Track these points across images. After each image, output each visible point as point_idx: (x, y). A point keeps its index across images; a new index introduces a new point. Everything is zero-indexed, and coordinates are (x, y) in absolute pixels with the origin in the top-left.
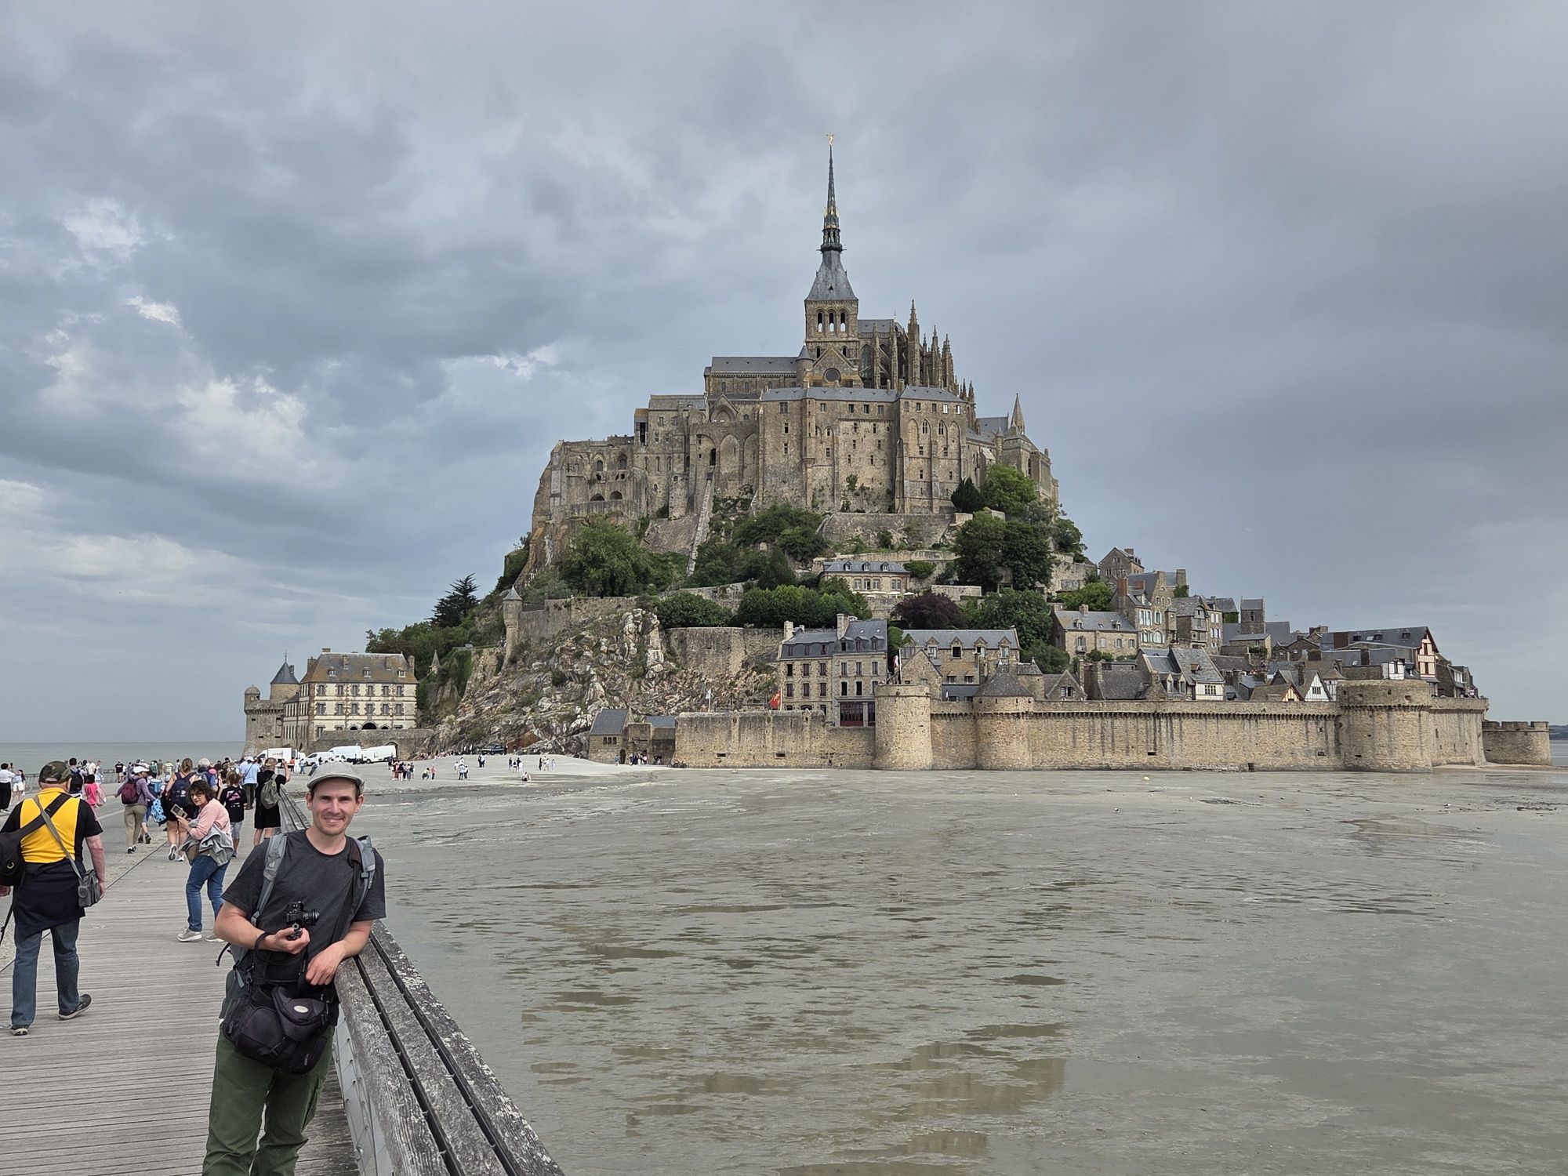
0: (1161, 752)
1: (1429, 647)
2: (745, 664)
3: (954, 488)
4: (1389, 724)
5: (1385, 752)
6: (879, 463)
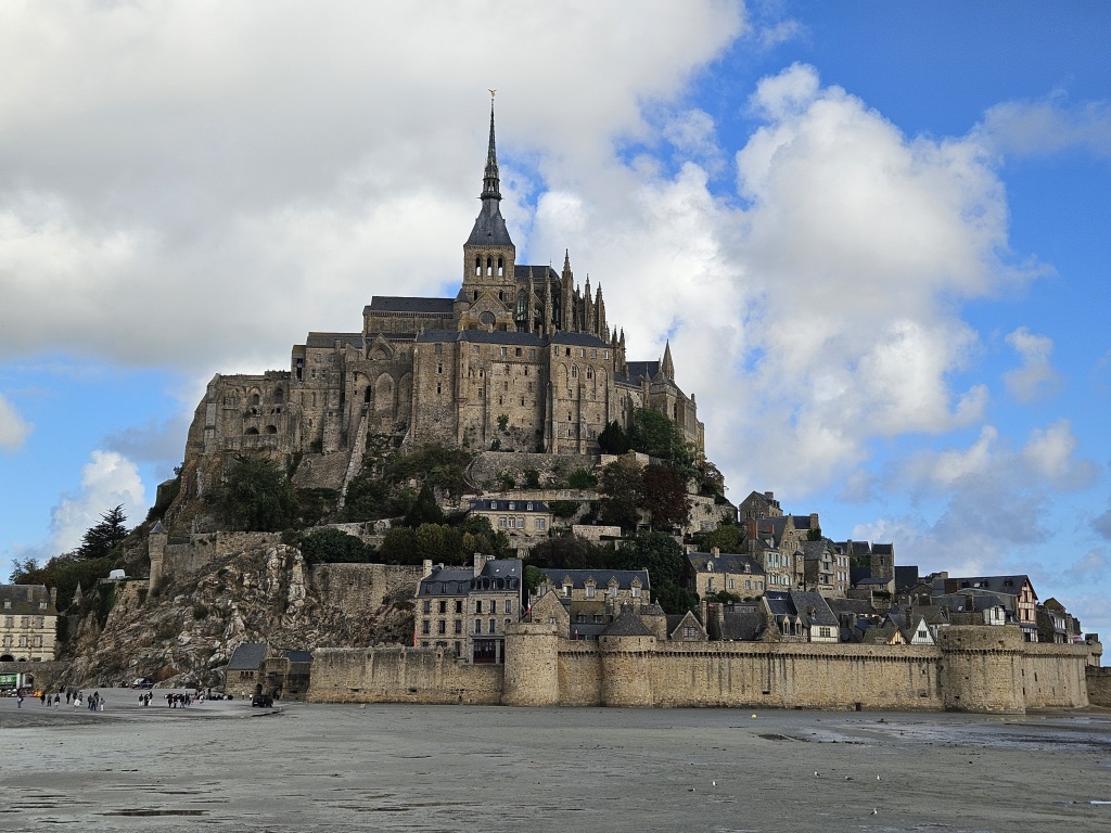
0: (775, 691)
1: (1030, 595)
2: (386, 600)
3: (600, 429)
4: (984, 667)
5: (981, 693)
6: (529, 404)
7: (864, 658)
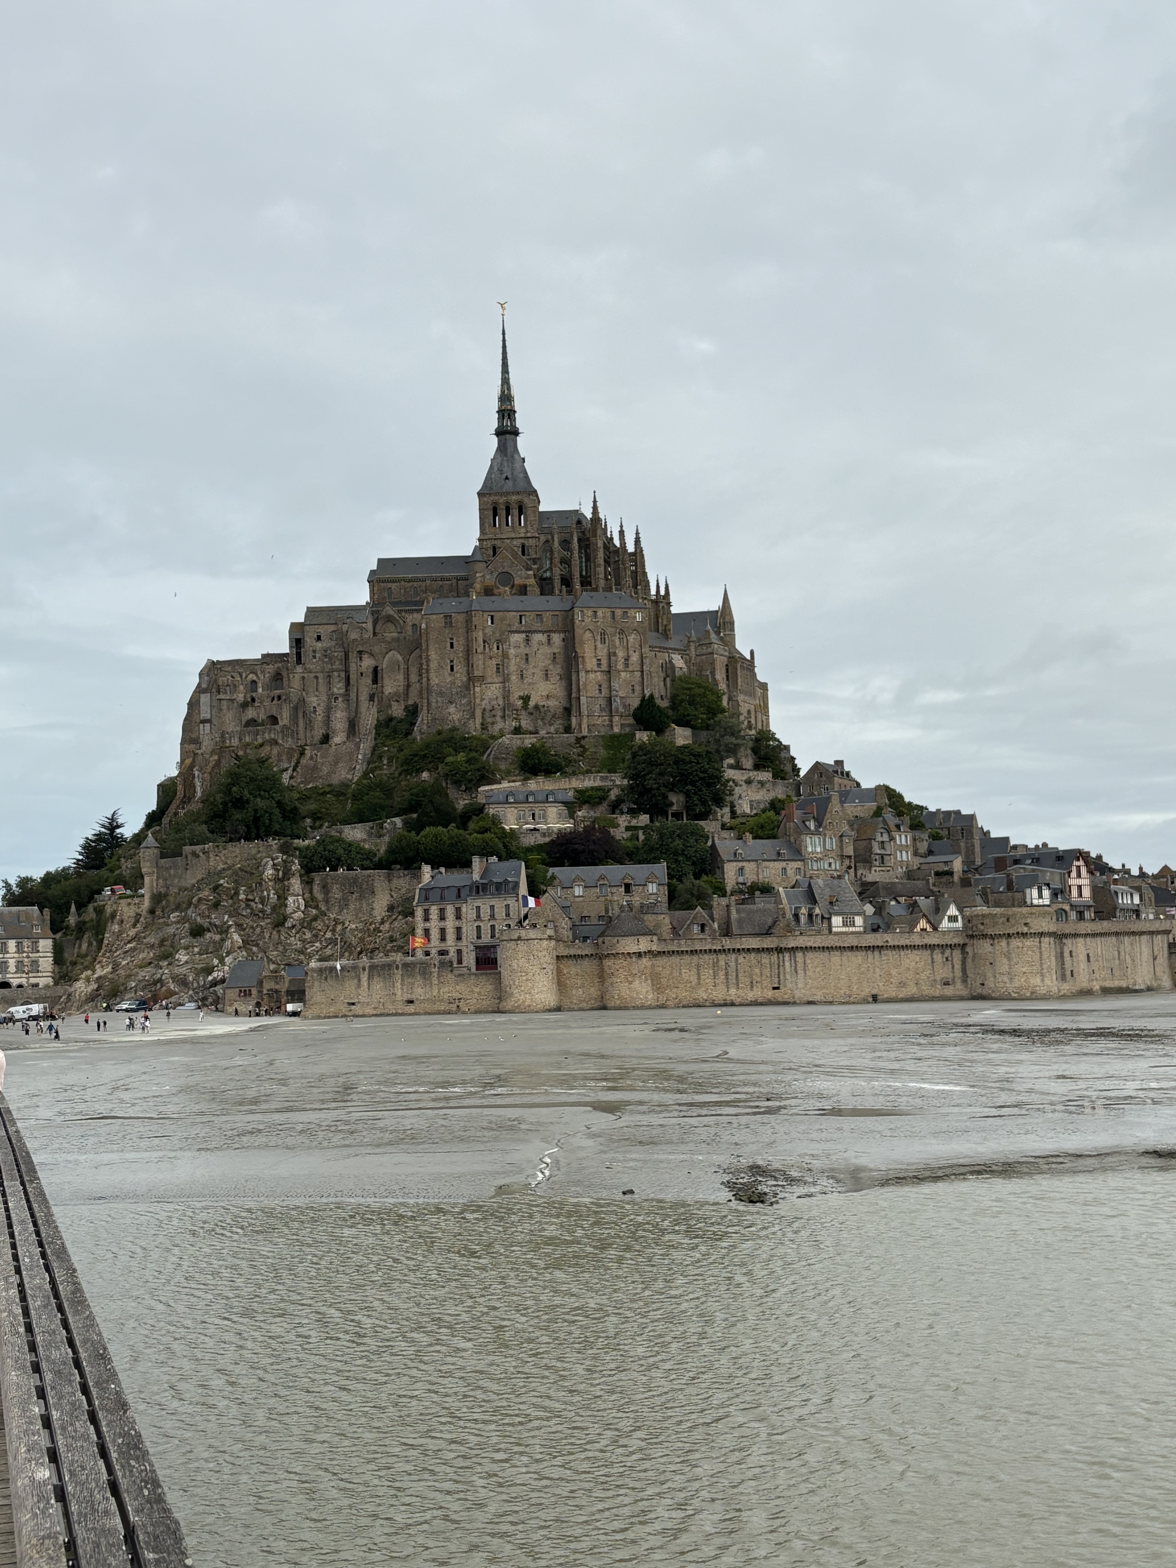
0: (785, 986)
1: (1084, 870)
2: (391, 908)
3: (635, 703)
4: (1008, 952)
5: (1006, 979)
6: (554, 678)
7: (880, 948)
